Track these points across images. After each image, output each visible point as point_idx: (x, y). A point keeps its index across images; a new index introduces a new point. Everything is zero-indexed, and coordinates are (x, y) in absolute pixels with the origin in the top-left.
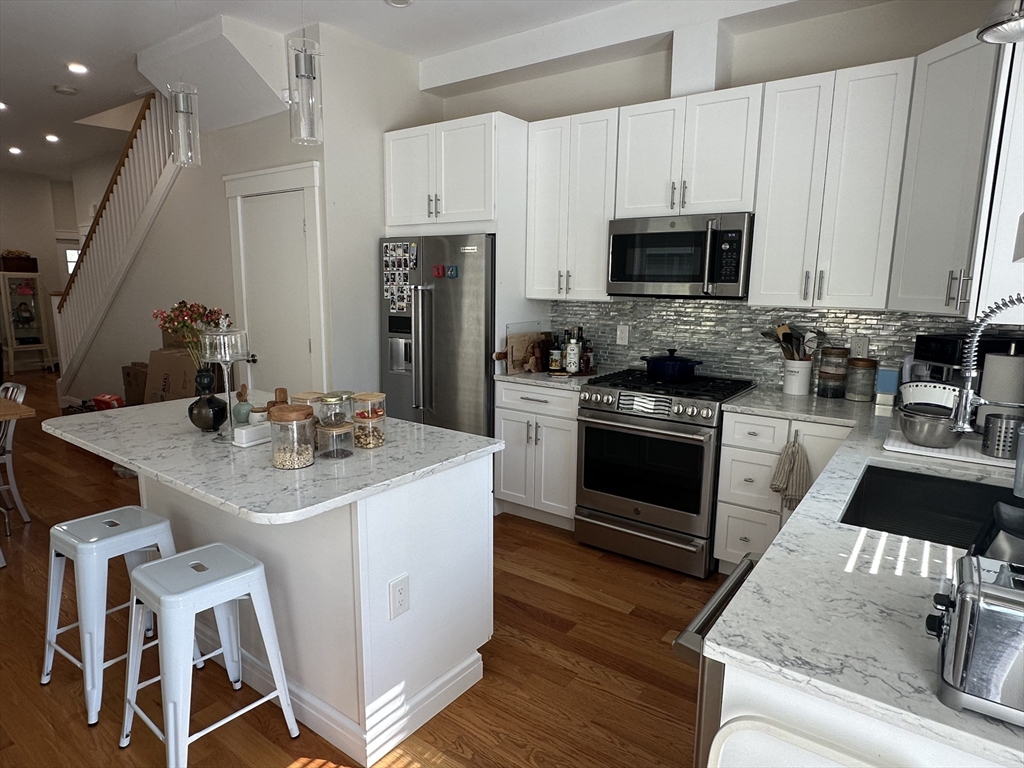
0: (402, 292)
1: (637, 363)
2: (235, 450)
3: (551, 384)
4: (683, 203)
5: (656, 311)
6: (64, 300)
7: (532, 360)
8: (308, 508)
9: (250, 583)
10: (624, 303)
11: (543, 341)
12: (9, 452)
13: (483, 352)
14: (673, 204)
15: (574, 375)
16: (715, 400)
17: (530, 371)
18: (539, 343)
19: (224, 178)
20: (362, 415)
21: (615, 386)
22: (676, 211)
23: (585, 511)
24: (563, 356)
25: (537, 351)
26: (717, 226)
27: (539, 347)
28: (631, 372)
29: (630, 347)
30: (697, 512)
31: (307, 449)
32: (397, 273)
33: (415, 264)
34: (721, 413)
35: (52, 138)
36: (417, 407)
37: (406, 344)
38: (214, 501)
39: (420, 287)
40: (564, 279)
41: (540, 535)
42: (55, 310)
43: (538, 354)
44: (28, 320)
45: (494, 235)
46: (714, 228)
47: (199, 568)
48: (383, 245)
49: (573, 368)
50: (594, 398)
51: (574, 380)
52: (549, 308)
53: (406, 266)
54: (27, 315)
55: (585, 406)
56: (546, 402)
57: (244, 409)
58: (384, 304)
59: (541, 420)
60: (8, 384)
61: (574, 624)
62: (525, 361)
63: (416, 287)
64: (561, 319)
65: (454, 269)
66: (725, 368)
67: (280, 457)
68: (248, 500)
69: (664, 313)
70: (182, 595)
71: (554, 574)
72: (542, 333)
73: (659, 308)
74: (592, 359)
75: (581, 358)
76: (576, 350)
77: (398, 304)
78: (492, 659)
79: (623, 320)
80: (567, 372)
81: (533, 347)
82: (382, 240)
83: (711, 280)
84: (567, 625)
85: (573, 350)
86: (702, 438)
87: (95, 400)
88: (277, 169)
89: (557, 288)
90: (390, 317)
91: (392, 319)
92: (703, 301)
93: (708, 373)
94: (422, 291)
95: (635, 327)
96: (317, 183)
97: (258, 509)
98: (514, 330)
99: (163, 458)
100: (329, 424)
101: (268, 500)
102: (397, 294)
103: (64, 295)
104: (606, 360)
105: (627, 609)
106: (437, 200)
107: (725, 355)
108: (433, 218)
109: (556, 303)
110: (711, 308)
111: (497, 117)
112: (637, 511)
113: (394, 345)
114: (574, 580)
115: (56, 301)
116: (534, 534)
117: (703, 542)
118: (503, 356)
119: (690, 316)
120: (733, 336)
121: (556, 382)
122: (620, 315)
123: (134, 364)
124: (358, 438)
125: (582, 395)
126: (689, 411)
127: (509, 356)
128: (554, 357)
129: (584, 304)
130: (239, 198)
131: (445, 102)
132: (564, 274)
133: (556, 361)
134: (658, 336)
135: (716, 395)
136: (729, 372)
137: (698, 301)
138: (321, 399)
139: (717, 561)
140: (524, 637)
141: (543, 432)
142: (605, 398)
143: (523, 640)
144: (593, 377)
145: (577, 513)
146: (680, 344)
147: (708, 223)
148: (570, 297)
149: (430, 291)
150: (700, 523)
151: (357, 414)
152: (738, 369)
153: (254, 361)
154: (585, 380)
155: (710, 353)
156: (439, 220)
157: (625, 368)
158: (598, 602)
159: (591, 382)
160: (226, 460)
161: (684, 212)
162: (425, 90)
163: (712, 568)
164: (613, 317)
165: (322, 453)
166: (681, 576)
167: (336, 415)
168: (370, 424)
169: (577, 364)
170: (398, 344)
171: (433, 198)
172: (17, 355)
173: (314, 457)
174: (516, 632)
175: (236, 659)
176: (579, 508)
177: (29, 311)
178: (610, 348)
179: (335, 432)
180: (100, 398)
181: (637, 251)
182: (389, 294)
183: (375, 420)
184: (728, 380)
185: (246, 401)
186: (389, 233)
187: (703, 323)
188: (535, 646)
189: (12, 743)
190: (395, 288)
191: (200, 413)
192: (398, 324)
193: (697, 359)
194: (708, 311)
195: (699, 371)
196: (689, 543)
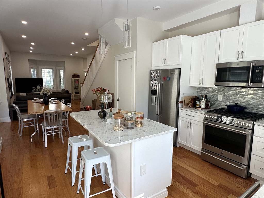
0: (155, 84)
1: (225, 107)
2: (107, 124)
3: (196, 111)
4: (242, 58)
5: (232, 91)
6: (83, 84)
7: (190, 104)
8: (119, 143)
9: (106, 159)
10: (220, 88)
11: (194, 98)
12: (67, 118)
13: (176, 101)
14: (238, 58)
15: (203, 109)
16: (252, 121)
17: (190, 107)
18: (193, 99)
19: (115, 56)
20: (137, 118)
21: (216, 113)
22: (239, 60)
23: (205, 150)
24: (200, 103)
25: (192, 101)
26: (254, 64)
27: (193, 100)
28: (222, 109)
29: (222, 101)
30: (244, 156)
31: (122, 126)
32: (154, 79)
33: (159, 77)
34: (254, 125)
35: (83, 49)
36: (157, 115)
37: (155, 98)
38: (98, 138)
39: (159, 83)
40: (202, 81)
41: (190, 155)
42: (81, 87)
43: (192, 102)
44: (77, 88)
45: (181, 68)
46: (253, 65)
47: (96, 153)
48: (151, 72)
49: (203, 107)
50: (209, 116)
51: (203, 110)
52: (197, 89)
53: (156, 77)
54: (77, 87)
55: (206, 119)
56: (194, 116)
57: (111, 113)
58: (150, 87)
59: (192, 122)
60: (68, 103)
61: (197, 185)
62: (188, 104)
63: (158, 83)
64: (200, 92)
65: (169, 78)
66: (256, 110)
67: (115, 128)
68: (105, 139)
69: (235, 92)
70: (90, 160)
71: (193, 168)
72: (194, 96)
73: (233, 90)
74: (209, 104)
75: (206, 104)
76: (204, 102)
77: (154, 87)
78: (171, 191)
79: (220, 93)
80: (201, 108)
81: (191, 100)
82: (151, 70)
83: (252, 82)
84: (196, 185)
85: (203, 102)
86: (246, 133)
87: (86, 107)
88: (126, 54)
89: (199, 83)
90: (152, 90)
91: (152, 91)
92: (249, 88)
93: (250, 111)
94: (160, 84)
95: (224, 95)
96: (135, 57)
97: (106, 142)
98: (185, 95)
99: (91, 125)
100: (128, 120)
101: (109, 140)
102: (153, 85)
103: (83, 83)
104: (214, 105)
105: (216, 184)
106: (165, 60)
107: (257, 105)
108: (164, 64)
109: (199, 88)
110: (252, 90)
111: (183, 36)
112: (222, 153)
113: (152, 98)
114: (199, 171)
115: (81, 84)
116: (189, 154)
117: (245, 167)
118: (182, 102)
119: (244, 93)
120: (260, 100)
121: (197, 111)
122: (220, 92)
123: (95, 99)
124: (136, 124)
125: (205, 115)
126: (241, 123)
127: (183, 102)
128: (197, 103)
129: (208, 88)
130: (118, 61)
131: (170, 34)
132: (201, 79)
133: (198, 104)
134: (232, 98)
135: (252, 119)
136: (258, 111)
137: (247, 88)
138: (127, 113)
139: (251, 174)
140: (181, 186)
141: (192, 125)
142: (212, 117)
143: (181, 187)
144: (209, 110)
145: (202, 150)
146: (240, 101)
147: (251, 64)
148: (203, 86)
149: (162, 84)
150: (245, 160)
151: (136, 118)
152: (262, 110)
153: (119, 100)
154: (207, 110)
155: (251, 105)
156: (166, 65)
157: (220, 107)
158: (207, 179)
159: (208, 112)
160: (104, 127)
161: (242, 60)
162: (164, 31)
163: (249, 175)
164: (217, 92)
165: (126, 127)
166: (237, 176)
167: (130, 118)
168: (139, 120)
169: (205, 106)
170: (153, 97)
171: (164, 59)
172: (75, 96)
173: (124, 128)
174: (179, 184)
175: (104, 177)
176: (203, 149)
177: (77, 86)
178: (216, 101)
179: (129, 122)
180: (87, 107)
181: (228, 73)
182: (152, 84)
183: (141, 120)
184: (258, 114)
185: (112, 111)
186: (153, 68)
187: (249, 95)
188: (185, 190)
189: (57, 187)
190: (153, 83)
191: (101, 114)
192: (154, 92)
193: (246, 106)
194: (251, 91)
195: (246, 110)
196: (240, 166)
